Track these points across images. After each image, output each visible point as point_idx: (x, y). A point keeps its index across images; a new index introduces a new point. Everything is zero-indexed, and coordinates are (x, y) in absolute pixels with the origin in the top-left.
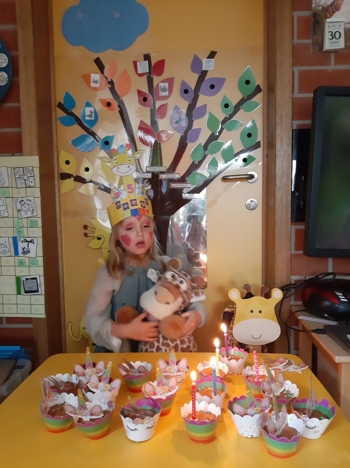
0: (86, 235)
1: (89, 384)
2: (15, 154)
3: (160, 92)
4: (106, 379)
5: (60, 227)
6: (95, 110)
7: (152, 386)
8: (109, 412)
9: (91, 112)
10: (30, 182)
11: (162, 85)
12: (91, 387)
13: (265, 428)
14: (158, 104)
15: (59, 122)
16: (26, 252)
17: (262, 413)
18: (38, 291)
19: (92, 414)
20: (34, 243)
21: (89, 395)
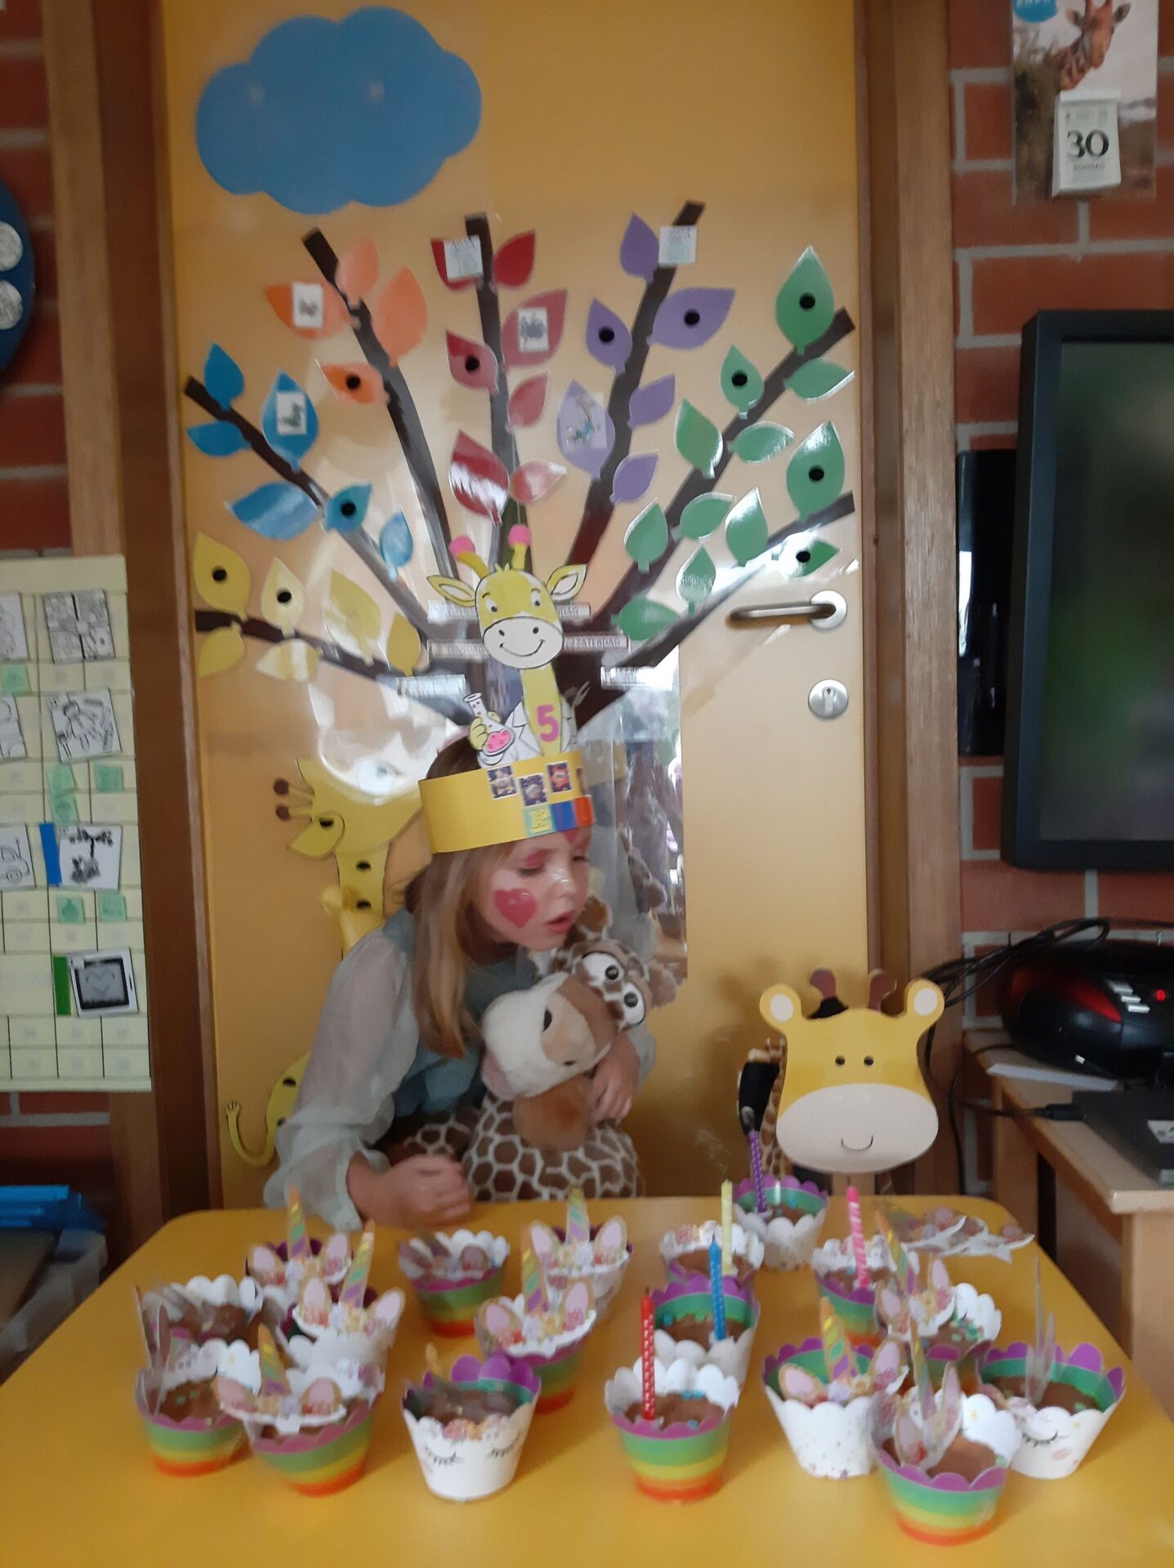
0: (282, 813)
1: (297, 1308)
2: (47, 551)
3: (522, 340)
4: (353, 1291)
5: (197, 789)
6: (308, 402)
7: (511, 1313)
8: (366, 1402)
9: (296, 409)
10: (98, 643)
11: (527, 316)
12: (305, 1320)
13: (887, 1446)
14: (516, 378)
15: (189, 444)
16: (85, 876)
17: (877, 1394)
18: (126, 1002)
19: (307, 1410)
20: (110, 842)
21: (296, 1346)
